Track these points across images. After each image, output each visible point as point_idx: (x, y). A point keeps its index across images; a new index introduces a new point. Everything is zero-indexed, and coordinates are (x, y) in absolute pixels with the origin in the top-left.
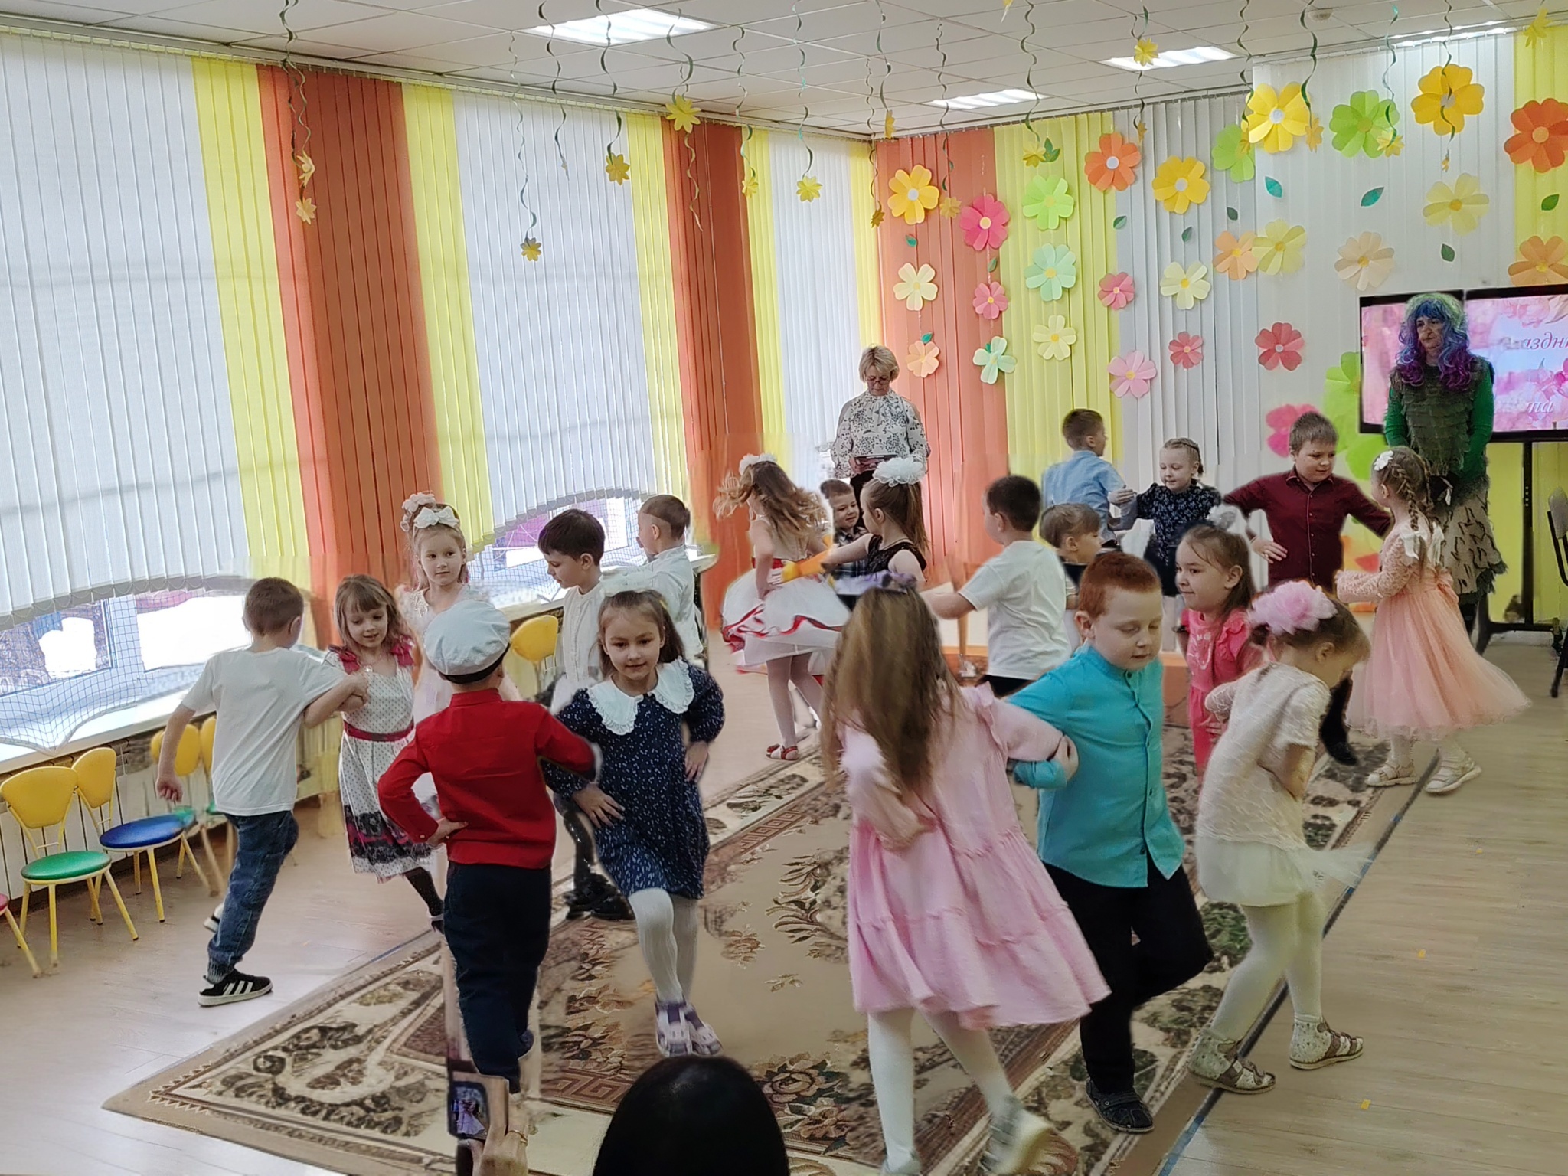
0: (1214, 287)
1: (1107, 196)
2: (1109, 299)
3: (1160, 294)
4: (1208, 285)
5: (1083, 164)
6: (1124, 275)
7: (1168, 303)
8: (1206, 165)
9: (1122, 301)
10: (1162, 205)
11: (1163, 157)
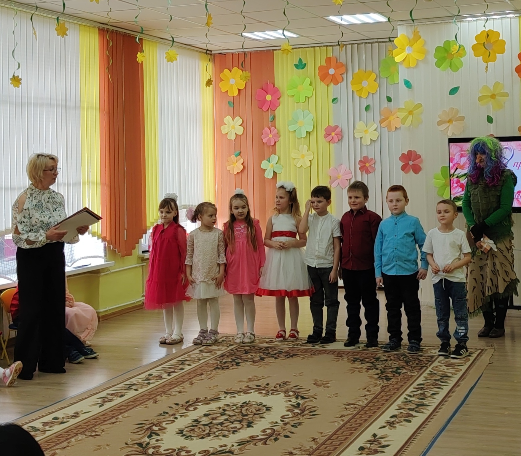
0: (380, 135)
1: (328, 88)
2: (330, 138)
3: (354, 138)
4: (377, 134)
5: (317, 71)
6: (337, 127)
7: (358, 141)
8: (376, 75)
9: (336, 140)
10: (355, 93)
11: (356, 70)
